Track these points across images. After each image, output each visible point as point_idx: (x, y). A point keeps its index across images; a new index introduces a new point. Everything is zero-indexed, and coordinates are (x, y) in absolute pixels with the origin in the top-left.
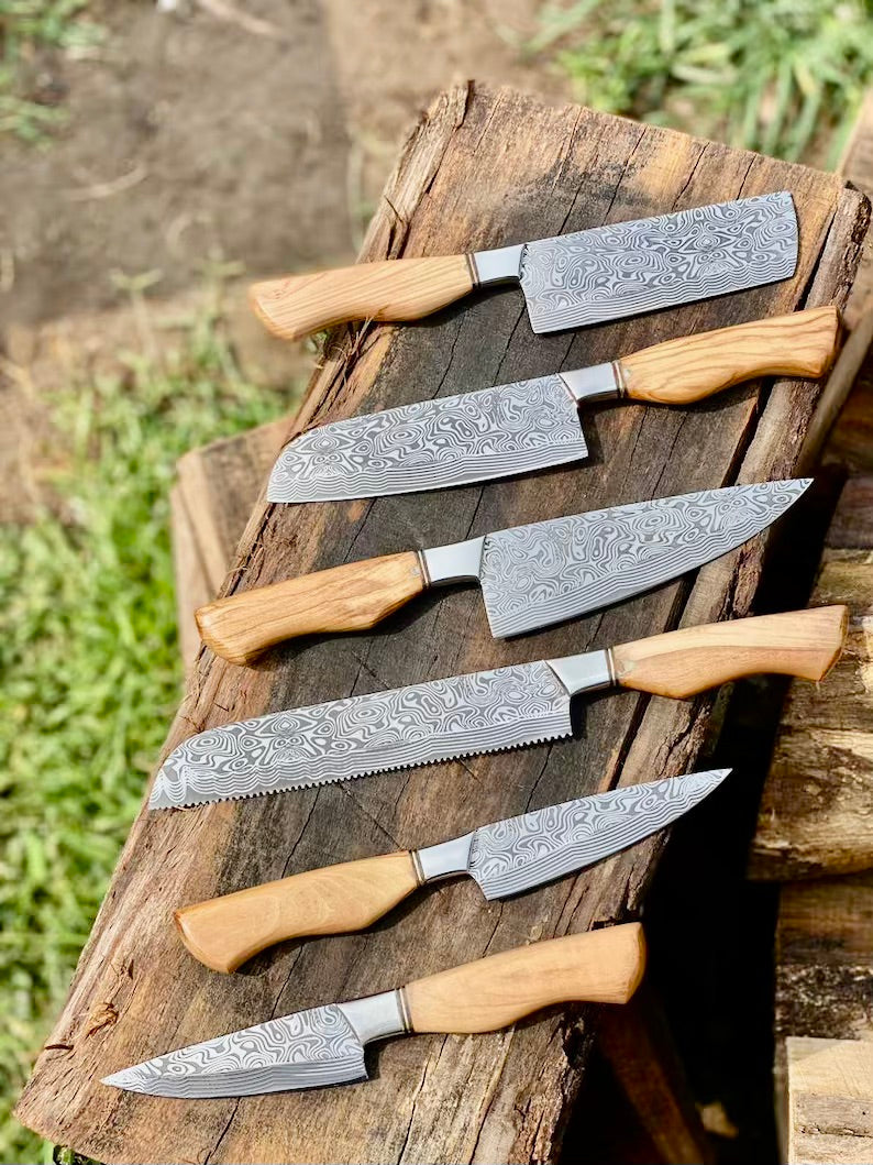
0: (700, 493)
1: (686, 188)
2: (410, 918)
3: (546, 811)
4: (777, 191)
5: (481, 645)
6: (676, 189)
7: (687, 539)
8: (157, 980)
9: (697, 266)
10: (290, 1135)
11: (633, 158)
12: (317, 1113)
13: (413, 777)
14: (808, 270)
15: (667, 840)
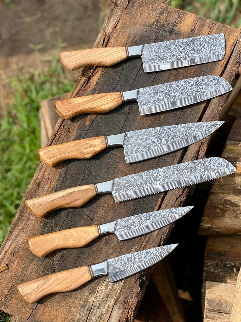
0: (191, 124)
1: (193, 31)
2: (96, 244)
3: (138, 216)
4: (220, 33)
5: (122, 165)
6: (190, 31)
7: (186, 137)
8: (21, 258)
9: (194, 55)
10: (57, 305)
11: (178, 21)
12: (65, 300)
13: (100, 203)
14: (228, 58)
15: (173, 226)
